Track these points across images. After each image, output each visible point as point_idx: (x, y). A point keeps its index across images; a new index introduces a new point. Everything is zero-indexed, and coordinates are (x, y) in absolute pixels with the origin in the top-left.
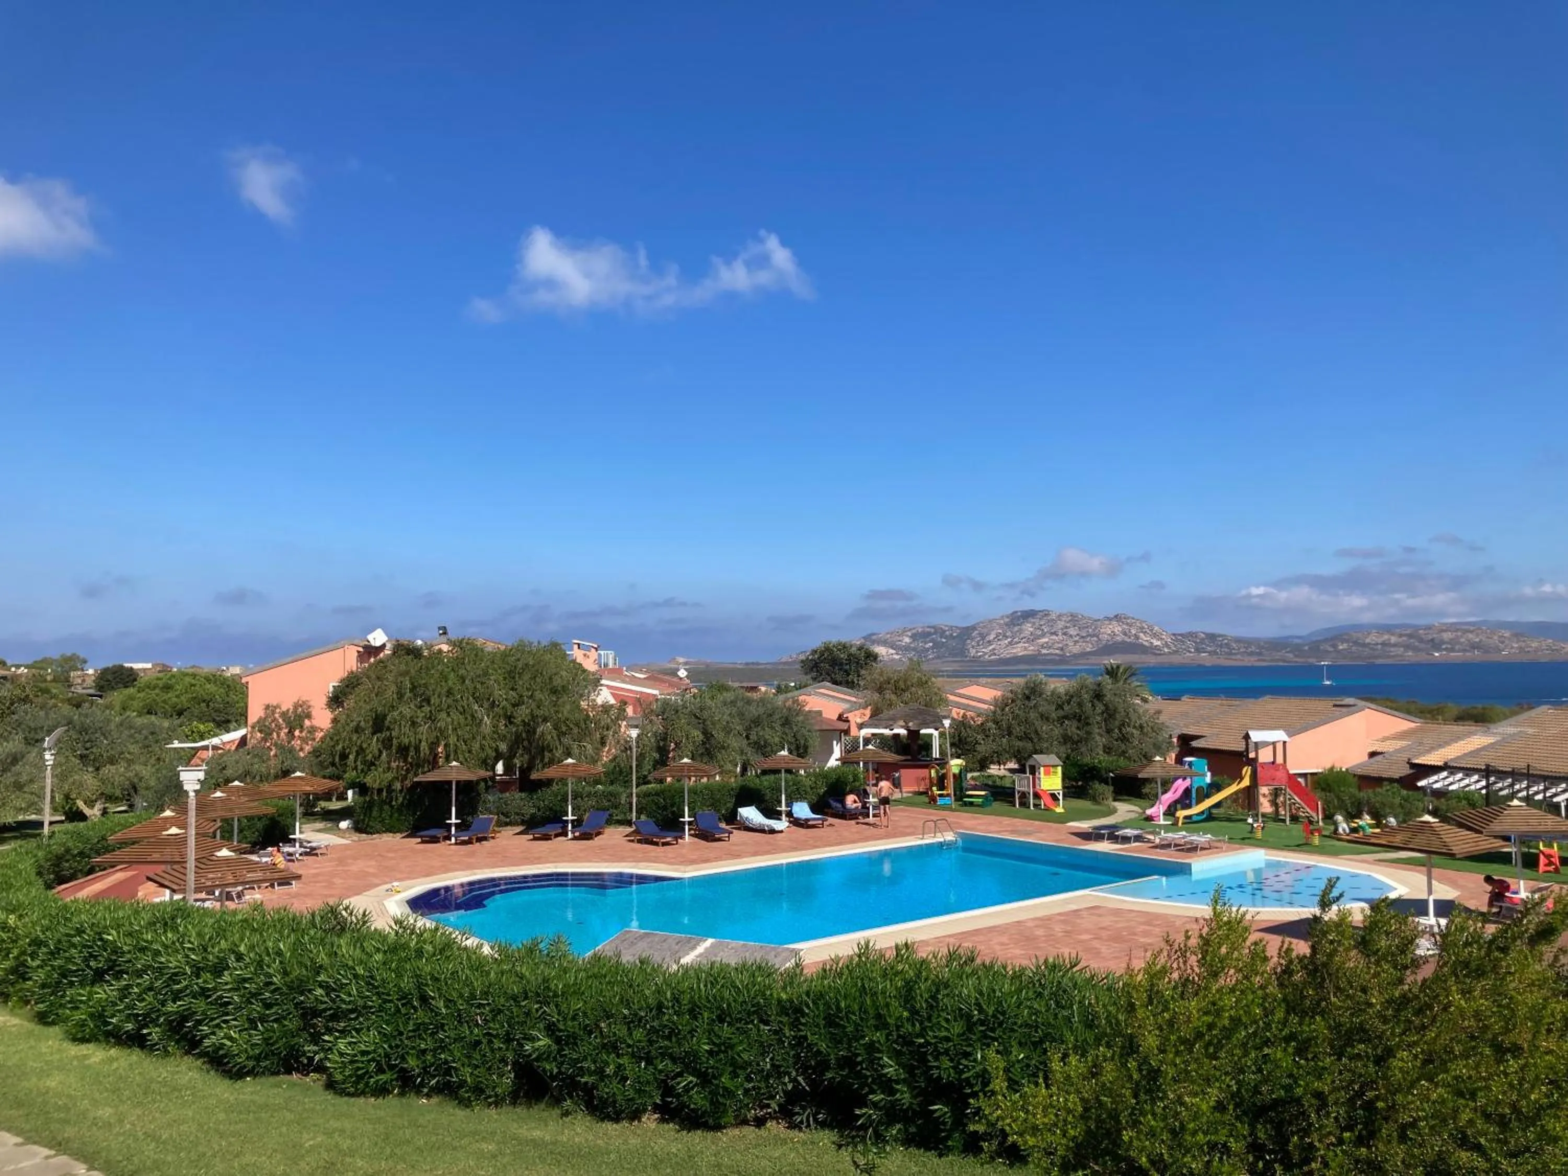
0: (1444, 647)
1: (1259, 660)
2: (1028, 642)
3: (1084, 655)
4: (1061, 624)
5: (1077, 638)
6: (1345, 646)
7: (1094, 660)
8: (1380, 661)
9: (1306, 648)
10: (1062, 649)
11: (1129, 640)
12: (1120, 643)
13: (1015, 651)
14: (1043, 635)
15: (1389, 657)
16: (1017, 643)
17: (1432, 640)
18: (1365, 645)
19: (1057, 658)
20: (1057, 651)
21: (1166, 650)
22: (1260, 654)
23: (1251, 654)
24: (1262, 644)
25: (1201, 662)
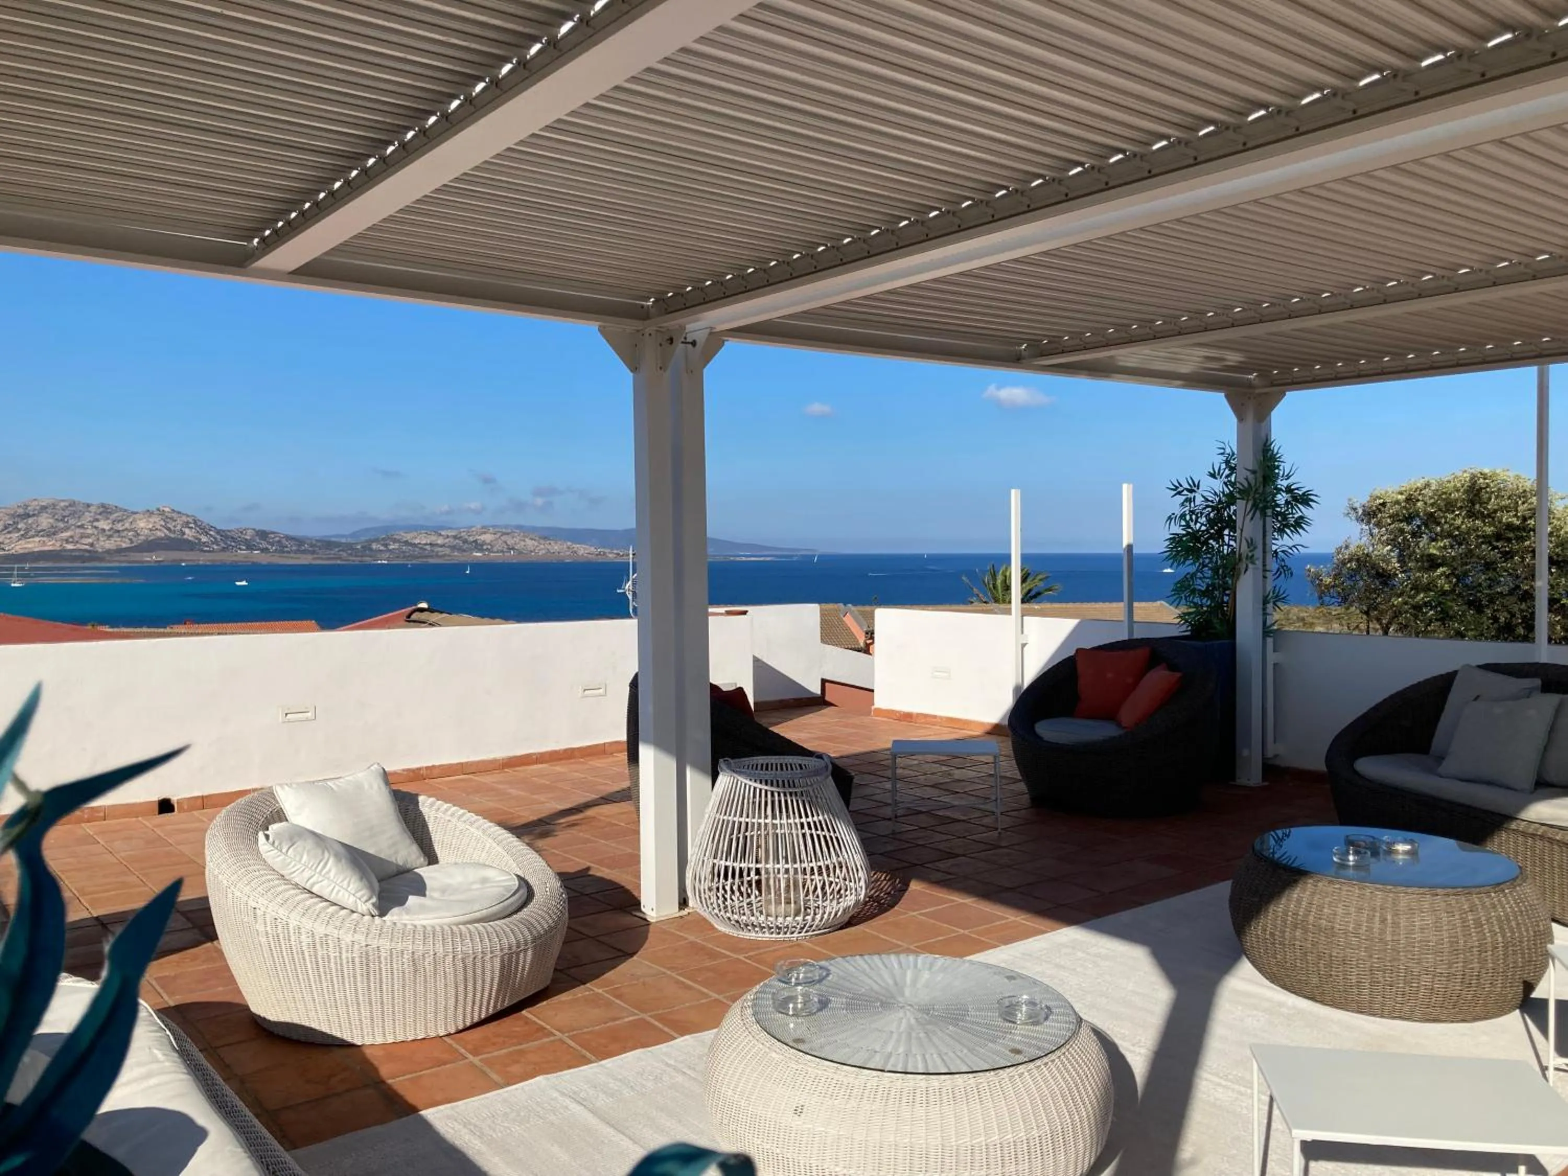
0: (485, 547)
1: (314, 559)
2: (48, 536)
3: (120, 551)
4: (88, 517)
5: (110, 533)
6: (396, 546)
7: (137, 556)
8: (431, 561)
9: (359, 547)
10: (92, 545)
11: (172, 536)
12: (162, 539)
13: (30, 546)
14: (67, 529)
15: (437, 556)
16: (33, 536)
17: (475, 541)
18: (415, 545)
19: (87, 554)
20: (87, 547)
21: (215, 547)
22: (313, 552)
23: (304, 552)
24: (314, 542)
25: (255, 560)
